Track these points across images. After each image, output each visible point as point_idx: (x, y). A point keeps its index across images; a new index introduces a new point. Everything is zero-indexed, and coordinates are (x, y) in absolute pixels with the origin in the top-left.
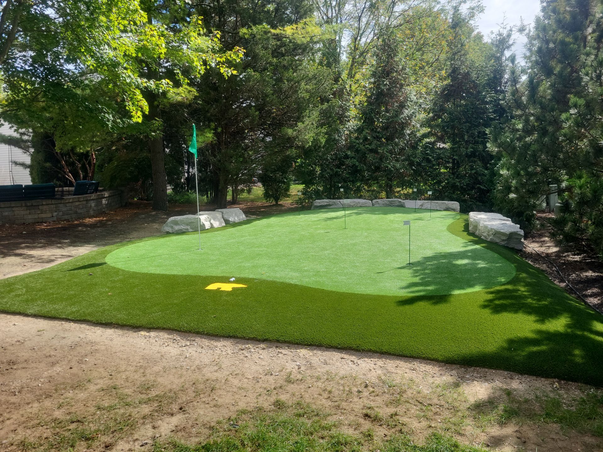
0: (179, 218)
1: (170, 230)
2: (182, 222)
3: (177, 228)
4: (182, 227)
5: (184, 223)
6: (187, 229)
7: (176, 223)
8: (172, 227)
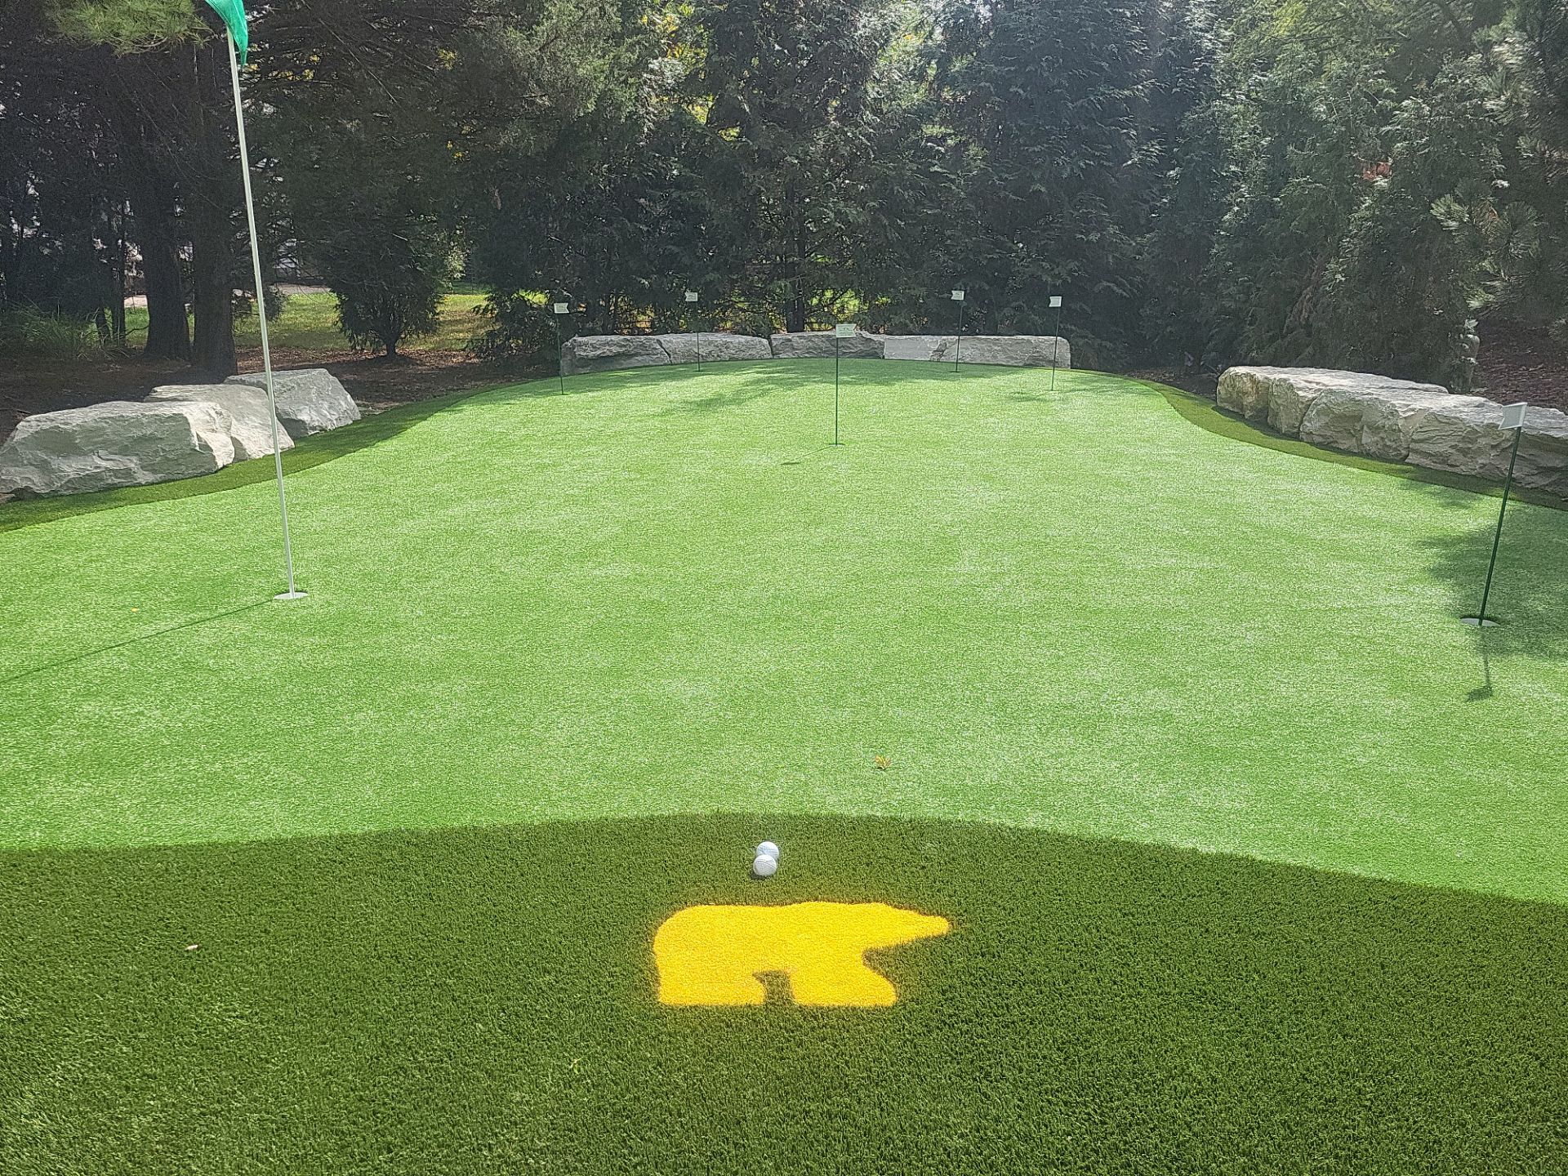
0: (75, 418)
1: (36, 481)
2: (95, 440)
3: (71, 468)
4: (101, 462)
5: (106, 444)
6: (128, 473)
7: (63, 443)
8: (44, 467)
